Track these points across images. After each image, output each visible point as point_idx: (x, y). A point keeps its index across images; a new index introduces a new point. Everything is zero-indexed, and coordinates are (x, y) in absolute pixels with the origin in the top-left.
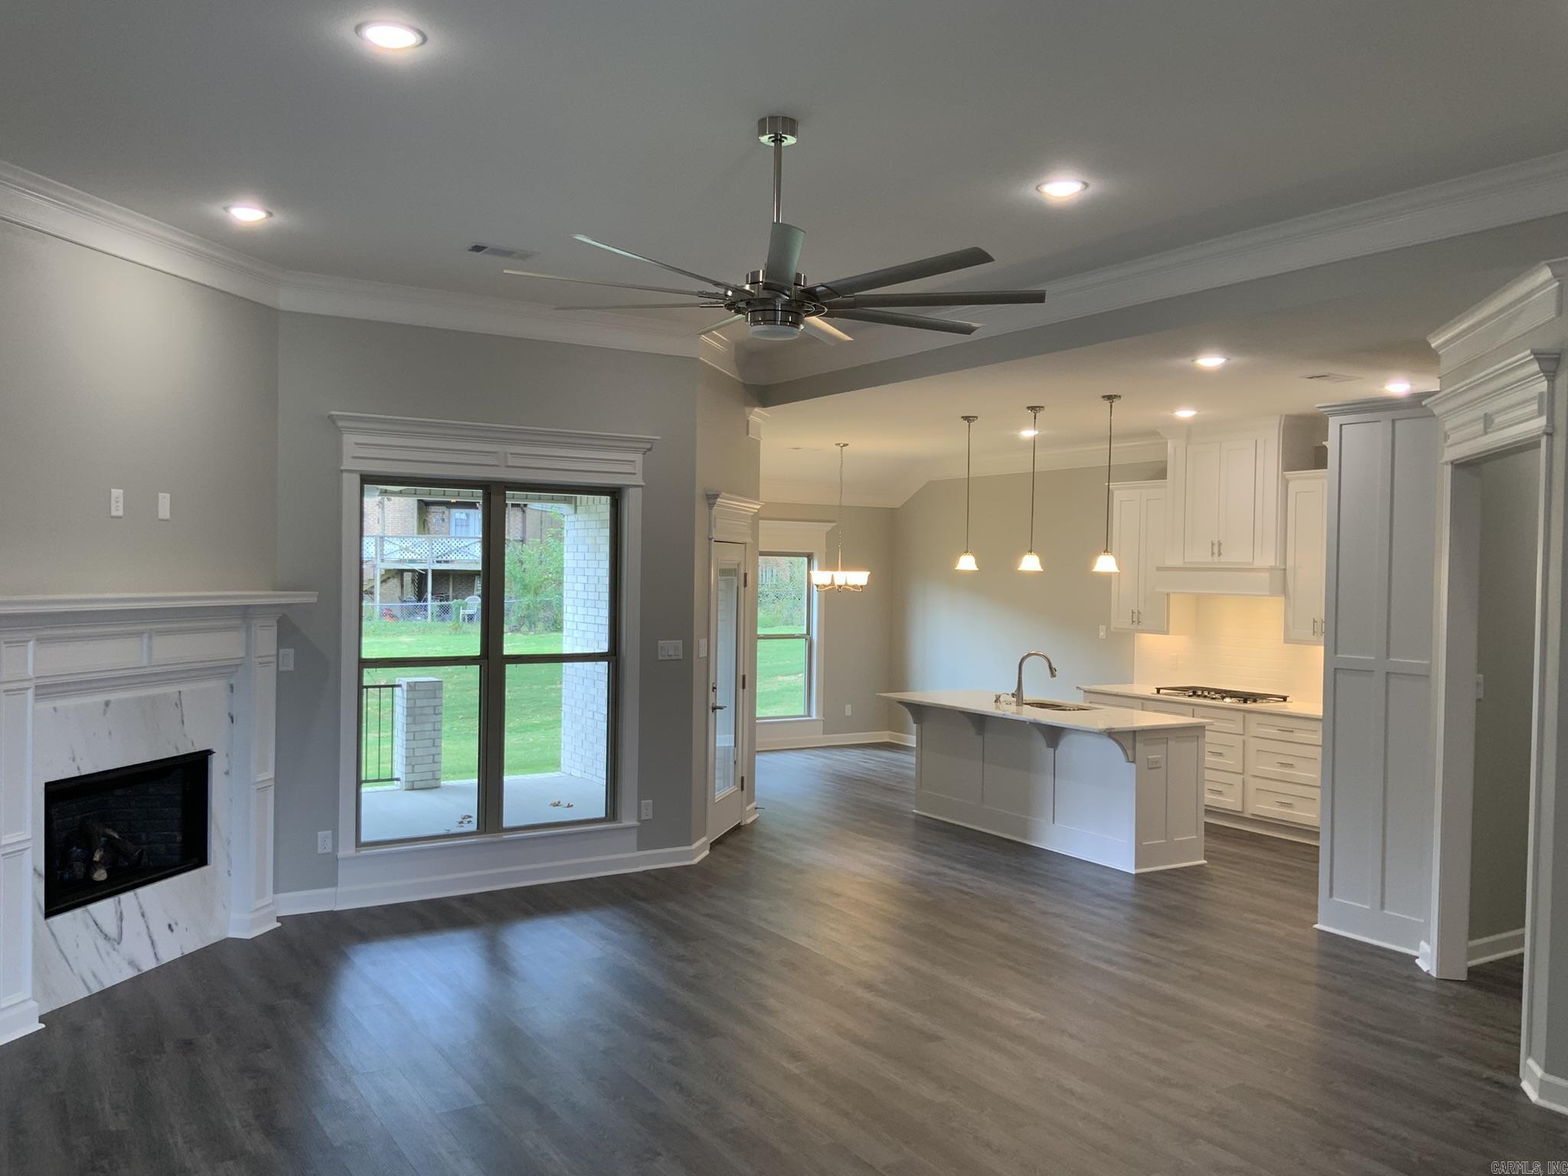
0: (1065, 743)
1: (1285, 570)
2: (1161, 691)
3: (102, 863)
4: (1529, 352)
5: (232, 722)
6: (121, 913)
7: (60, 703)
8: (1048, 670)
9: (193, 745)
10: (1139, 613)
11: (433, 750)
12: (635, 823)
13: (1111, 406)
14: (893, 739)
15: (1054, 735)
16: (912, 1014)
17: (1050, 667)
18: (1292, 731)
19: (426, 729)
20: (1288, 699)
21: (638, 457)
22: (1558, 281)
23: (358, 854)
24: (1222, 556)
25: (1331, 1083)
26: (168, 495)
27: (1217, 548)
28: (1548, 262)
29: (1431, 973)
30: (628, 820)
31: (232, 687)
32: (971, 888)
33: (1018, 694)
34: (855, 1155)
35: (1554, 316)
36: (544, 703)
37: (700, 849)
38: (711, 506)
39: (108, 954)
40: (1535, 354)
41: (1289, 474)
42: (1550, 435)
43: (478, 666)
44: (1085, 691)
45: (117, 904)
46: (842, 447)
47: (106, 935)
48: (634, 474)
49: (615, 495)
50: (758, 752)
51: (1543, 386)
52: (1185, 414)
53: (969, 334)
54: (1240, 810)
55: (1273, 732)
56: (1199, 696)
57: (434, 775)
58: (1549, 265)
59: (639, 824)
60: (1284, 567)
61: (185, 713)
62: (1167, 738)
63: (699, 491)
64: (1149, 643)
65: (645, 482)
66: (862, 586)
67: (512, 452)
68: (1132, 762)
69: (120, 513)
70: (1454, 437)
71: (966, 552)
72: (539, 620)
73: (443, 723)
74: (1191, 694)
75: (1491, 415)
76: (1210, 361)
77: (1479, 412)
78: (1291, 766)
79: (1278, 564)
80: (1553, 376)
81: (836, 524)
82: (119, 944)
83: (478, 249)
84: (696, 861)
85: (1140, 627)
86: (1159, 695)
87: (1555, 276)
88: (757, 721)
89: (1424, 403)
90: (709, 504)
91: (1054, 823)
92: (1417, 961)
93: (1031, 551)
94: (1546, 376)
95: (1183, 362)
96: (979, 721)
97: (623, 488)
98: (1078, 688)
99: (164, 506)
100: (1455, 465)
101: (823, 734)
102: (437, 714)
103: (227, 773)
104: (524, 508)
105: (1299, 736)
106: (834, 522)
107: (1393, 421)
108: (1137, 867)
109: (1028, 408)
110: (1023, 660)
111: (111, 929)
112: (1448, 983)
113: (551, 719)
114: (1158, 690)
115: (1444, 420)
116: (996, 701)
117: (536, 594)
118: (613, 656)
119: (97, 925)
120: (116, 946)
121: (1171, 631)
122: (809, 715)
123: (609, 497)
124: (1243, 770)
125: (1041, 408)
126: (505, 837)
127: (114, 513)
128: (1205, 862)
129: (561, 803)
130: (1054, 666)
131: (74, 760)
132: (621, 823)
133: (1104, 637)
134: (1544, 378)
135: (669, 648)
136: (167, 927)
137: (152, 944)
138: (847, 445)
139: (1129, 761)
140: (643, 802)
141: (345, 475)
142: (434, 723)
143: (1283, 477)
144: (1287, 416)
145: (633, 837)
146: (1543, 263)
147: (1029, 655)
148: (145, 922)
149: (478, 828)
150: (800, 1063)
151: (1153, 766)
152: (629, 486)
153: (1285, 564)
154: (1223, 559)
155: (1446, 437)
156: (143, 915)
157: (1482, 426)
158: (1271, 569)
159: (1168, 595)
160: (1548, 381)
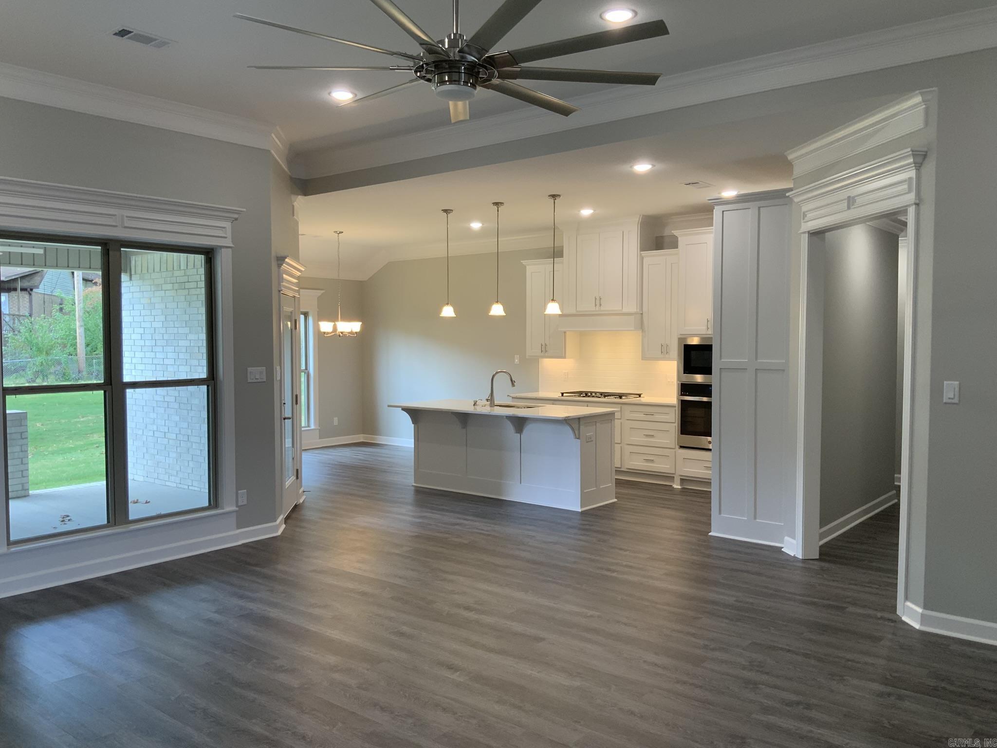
0: (528, 429)
1: (642, 314)
2: (564, 394)
4: (909, 149)
8: (510, 381)
10: (546, 345)
11: (22, 467)
12: (234, 508)
13: (554, 202)
14: (365, 440)
15: (520, 423)
16: (512, 624)
17: (512, 380)
18: (653, 415)
19: (15, 451)
20: (642, 396)
21: (227, 225)
22: (925, 104)
23: (10, 551)
24: (602, 307)
25: (802, 634)
27: (599, 301)
28: (921, 91)
29: (796, 556)
30: (229, 506)
32: (487, 531)
33: (491, 399)
34: (549, 739)
35: (921, 127)
36: (73, 432)
37: (280, 524)
38: (279, 266)
40: (913, 151)
41: (644, 253)
42: (917, 204)
43: (102, 392)
44: (513, 398)
46: (338, 234)
48: (226, 238)
49: (209, 254)
50: (303, 450)
51: (912, 173)
52: (586, 212)
53: (567, 116)
54: (620, 466)
55: (641, 416)
56: (589, 396)
57: (23, 486)
58: (922, 94)
59: (237, 509)
60: (641, 312)
62: (596, 422)
63: (273, 254)
64: (549, 365)
65: (233, 244)
66: (356, 333)
67: (129, 215)
68: (578, 438)
70: (810, 215)
71: (448, 304)
72: (50, 373)
73: (29, 445)
74: (584, 395)
75: (854, 197)
76: (642, 167)
77: (844, 194)
78: (652, 436)
79: (638, 310)
80: (920, 167)
81: (324, 291)
83: (123, 33)
84: (279, 533)
85: (546, 355)
86: (562, 397)
87: (924, 101)
88: (302, 429)
89: (787, 194)
90: (278, 264)
91: (521, 483)
92: (783, 550)
93: (497, 302)
94: (915, 166)
95: (625, 168)
96: (463, 418)
97: (216, 248)
98: (508, 396)
100: (811, 233)
101: (320, 438)
102: (23, 439)
104: (31, 292)
105: (658, 417)
106: (322, 290)
107: (759, 208)
108: (582, 507)
109: (494, 203)
110: (493, 376)
112: (811, 562)
113: (82, 443)
114: (562, 394)
115: (802, 205)
116: (474, 405)
117: (47, 354)
118: (212, 380)
121: (567, 357)
122: (309, 426)
123: (203, 256)
124: (621, 441)
125: (502, 203)
126: (131, 528)
128: (616, 500)
129: (139, 501)
130: (513, 380)
132: (223, 509)
133: (518, 363)
134: (914, 168)
135: (256, 373)
138: (342, 232)
139: (576, 438)
140: (239, 492)
142: (21, 446)
143: (641, 254)
144: (643, 215)
145: (233, 520)
146: (918, 92)
147: (497, 373)
149: (108, 522)
150: (458, 673)
151: (589, 440)
152: (221, 247)
153: (642, 309)
154: (602, 308)
155: (805, 215)
157: (846, 204)
158: (636, 313)
159: (565, 332)
160: (916, 169)
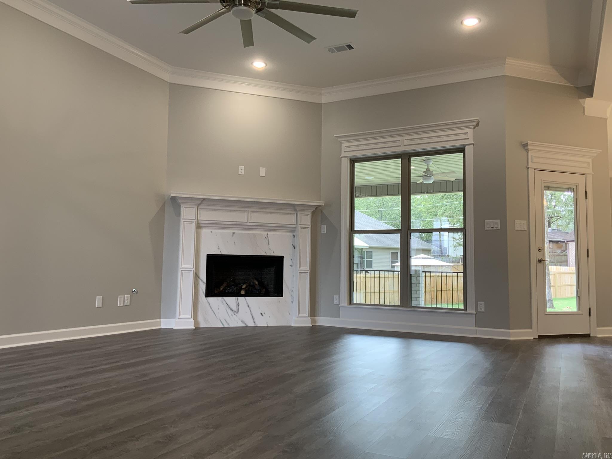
3: (245, 289)
5: (294, 248)
6: (238, 303)
7: (213, 231)
9: (274, 253)
12: (474, 312)
21: (470, 131)
23: (349, 306)
26: (265, 168)
30: (471, 310)
31: (294, 235)
38: (527, 150)
39: (232, 315)
43: (399, 234)
45: (237, 300)
47: (231, 309)
48: (469, 139)
61: (270, 241)
67: (407, 139)
69: (243, 173)
82: (237, 313)
99: (263, 172)
103: (291, 266)
111: (235, 308)
119: (227, 304)
120: (236, 314)
126: (413, 309)
127: (240, 173)
131: (219, 249)
132: (469, 311)
135: (493, 224)
136: (260, 315)
137: (253, 317)
141: (342, 159)
145: (473, 319)
148: (250, 309)
149: (401, 305)
156: (248, 306)
